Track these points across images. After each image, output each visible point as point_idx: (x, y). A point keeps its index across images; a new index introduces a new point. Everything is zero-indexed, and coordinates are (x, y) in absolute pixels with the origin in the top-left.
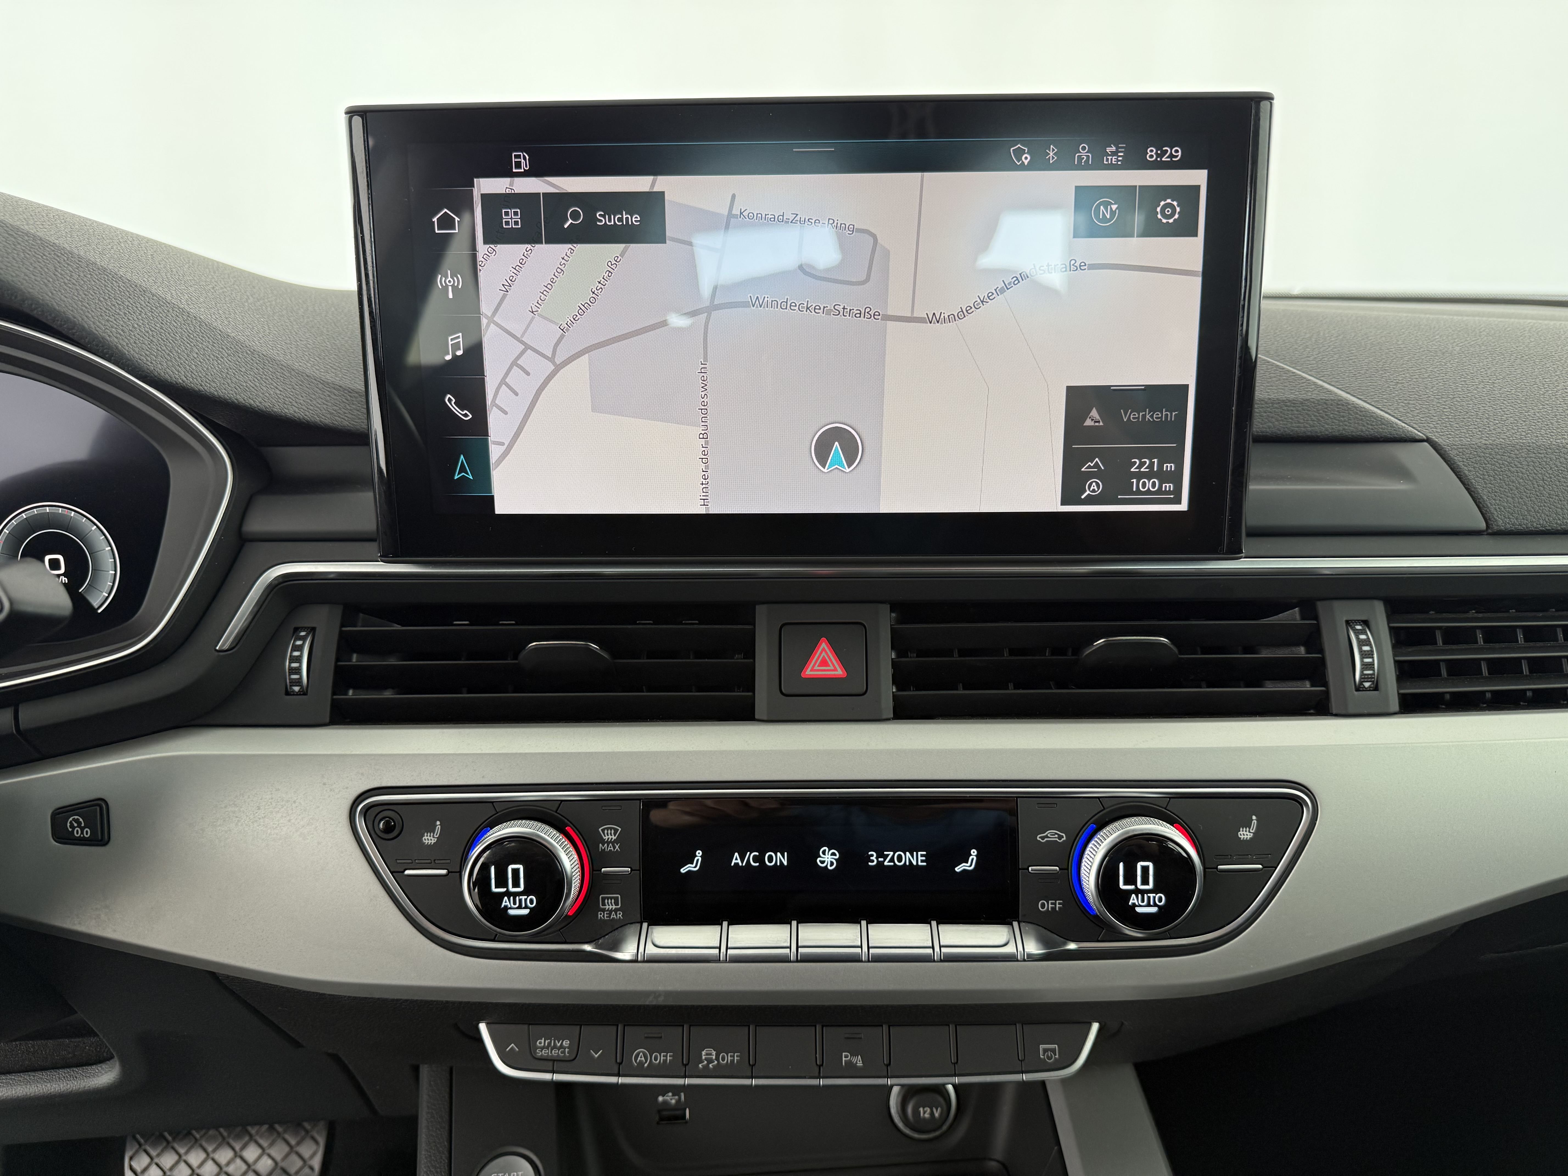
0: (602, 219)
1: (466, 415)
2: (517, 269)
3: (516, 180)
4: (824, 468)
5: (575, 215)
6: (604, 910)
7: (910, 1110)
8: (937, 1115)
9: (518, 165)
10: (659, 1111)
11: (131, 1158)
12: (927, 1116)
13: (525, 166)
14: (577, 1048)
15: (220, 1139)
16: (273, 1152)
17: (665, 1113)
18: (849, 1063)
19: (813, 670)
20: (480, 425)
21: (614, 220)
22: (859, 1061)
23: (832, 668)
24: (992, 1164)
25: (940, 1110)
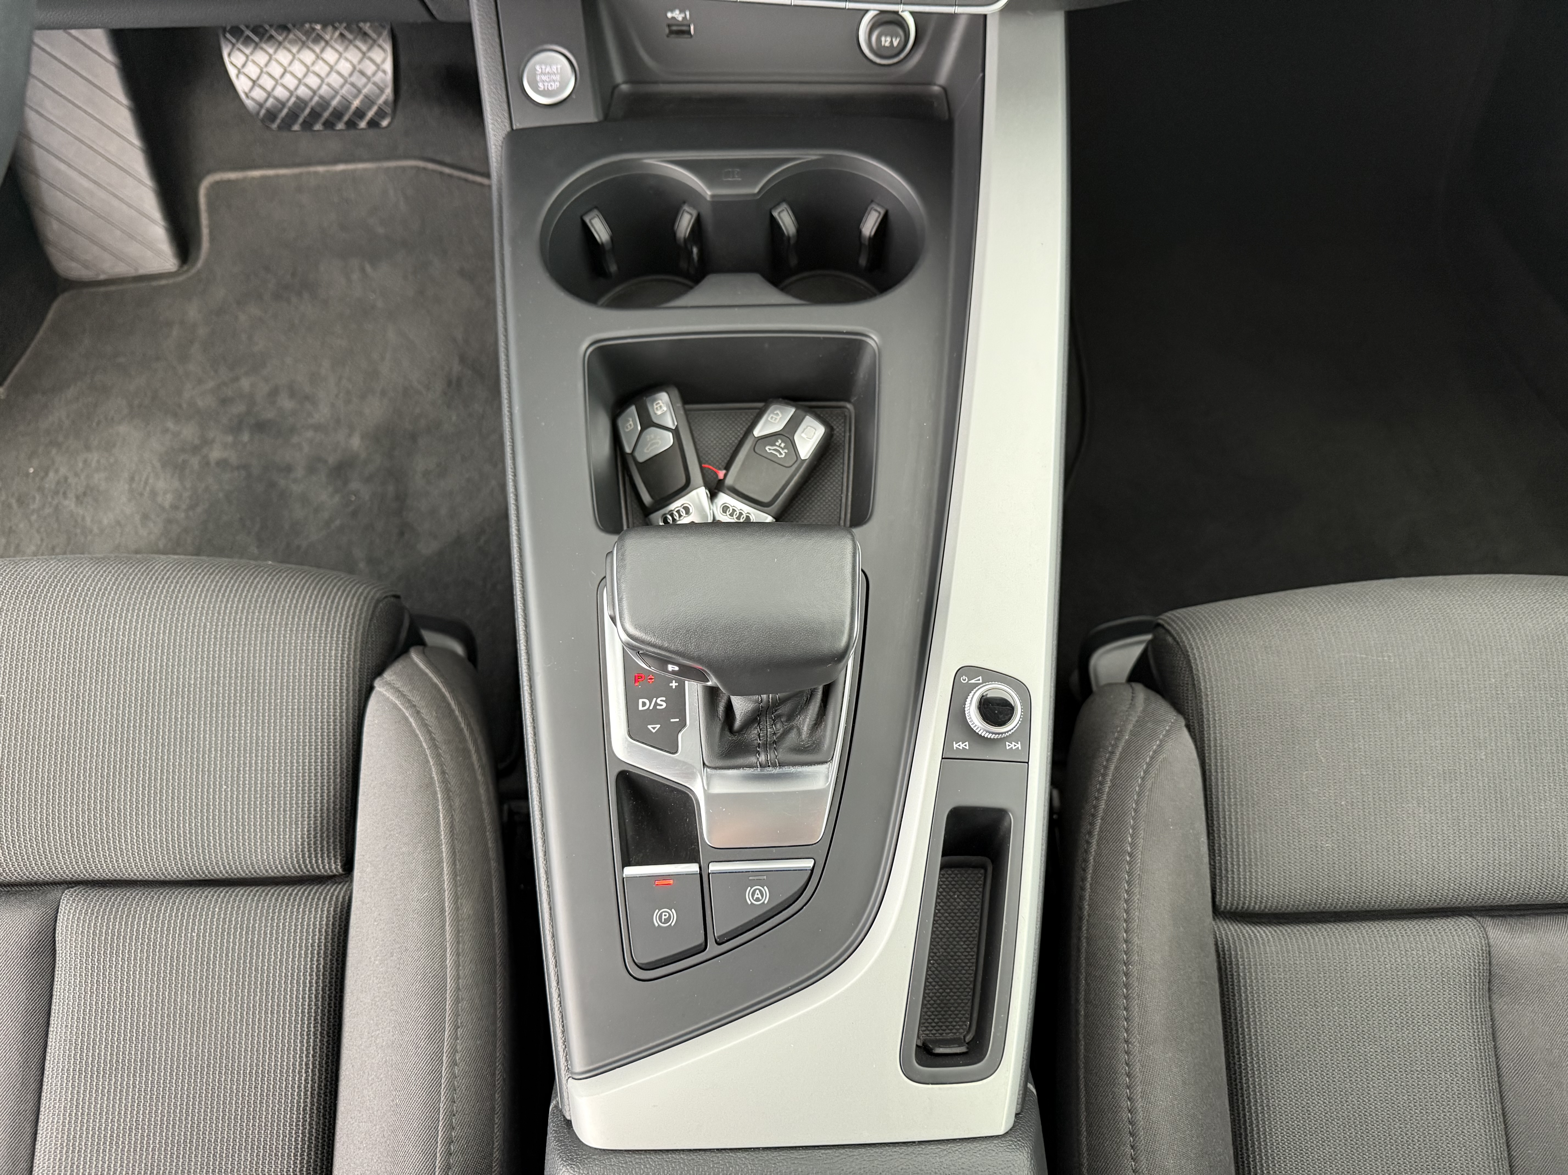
7: (874, 38)
8: (895, 43)
10: (669, 26)
11: (229, 55)
12: (887, 44)
15: (300, 44)
16: (348, 55)
17: (674, 28)
24: (936, 89)
25: (898, 40)
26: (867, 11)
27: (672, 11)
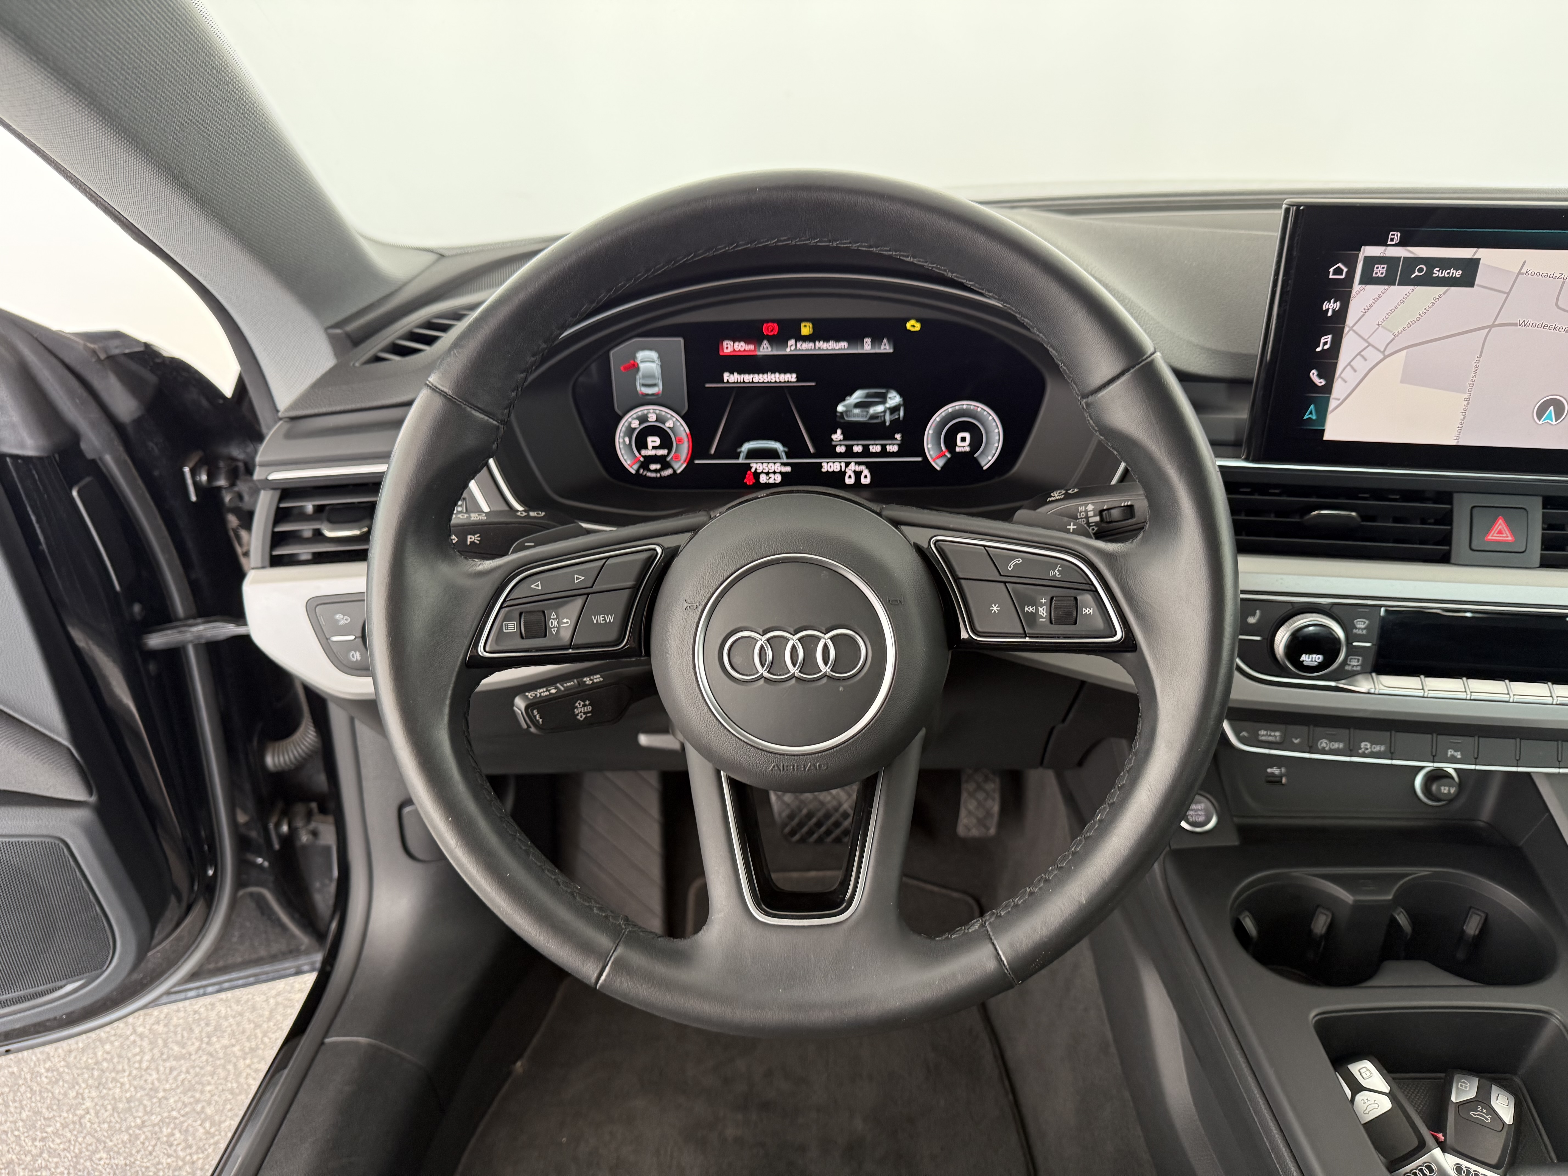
0: (1437, 273)
1: (1320, 382)
2: (1376, 300)
3: (1389, 248)
4: (1540, 420)
5: (1421, 270)
6: (1349, 665)
7: (1434, 788)
8: (1450, 791)
9: (1392, 240)
10: (1268, 777)
12: (1445, 792)
13: (1396, 240)
14: (1284, 737)
17: (1271, 779)
18: (1452, 756)
19: (1493, 536)
20: (1328, 389)
21: (1445, 274)
22: (1458, 755)
23: (1505, 535)
24: (1481, 824)
25: (1454, 789)
26: (1423, 768)
27: (1271, 767)
